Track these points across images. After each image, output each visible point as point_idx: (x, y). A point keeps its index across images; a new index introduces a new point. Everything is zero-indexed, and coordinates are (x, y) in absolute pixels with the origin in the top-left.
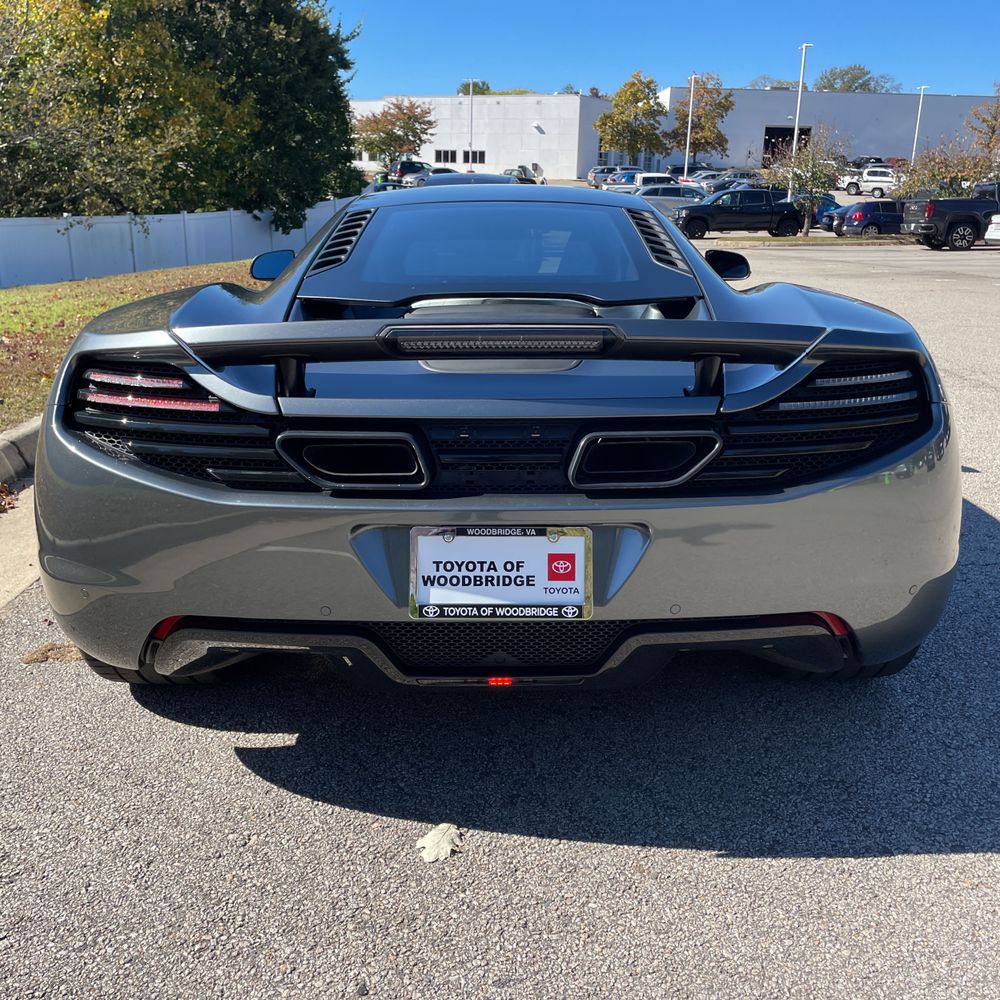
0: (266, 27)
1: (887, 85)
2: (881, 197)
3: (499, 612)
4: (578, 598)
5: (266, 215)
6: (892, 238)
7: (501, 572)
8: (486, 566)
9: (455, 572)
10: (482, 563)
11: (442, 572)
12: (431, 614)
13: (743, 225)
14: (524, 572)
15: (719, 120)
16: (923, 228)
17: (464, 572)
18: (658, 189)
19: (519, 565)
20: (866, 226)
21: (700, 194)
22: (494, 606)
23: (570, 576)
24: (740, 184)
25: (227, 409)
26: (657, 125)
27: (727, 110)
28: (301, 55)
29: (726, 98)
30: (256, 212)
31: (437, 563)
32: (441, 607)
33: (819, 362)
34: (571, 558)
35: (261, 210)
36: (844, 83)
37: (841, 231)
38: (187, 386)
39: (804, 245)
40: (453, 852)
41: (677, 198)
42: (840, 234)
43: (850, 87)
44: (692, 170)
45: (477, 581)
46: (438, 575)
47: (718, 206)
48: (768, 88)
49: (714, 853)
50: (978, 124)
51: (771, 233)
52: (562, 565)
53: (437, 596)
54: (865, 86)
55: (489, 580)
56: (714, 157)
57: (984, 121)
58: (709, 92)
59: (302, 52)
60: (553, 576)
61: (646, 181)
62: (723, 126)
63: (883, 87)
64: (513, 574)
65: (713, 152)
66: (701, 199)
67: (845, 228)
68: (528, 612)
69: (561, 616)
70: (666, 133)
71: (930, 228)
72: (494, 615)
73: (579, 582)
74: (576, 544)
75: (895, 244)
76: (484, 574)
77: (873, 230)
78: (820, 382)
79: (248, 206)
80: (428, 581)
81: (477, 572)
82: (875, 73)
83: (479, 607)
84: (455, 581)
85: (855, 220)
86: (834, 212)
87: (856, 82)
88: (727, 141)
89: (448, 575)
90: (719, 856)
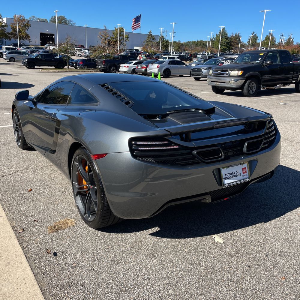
1: (72, 23)
2: (81, 57)
3: (237, 182)
4: (247, 176)
6: (93, 70)
7: (236, 174)
8: (233, 173)
9: (229, 176)
10: (232, 173)
11: (227, 176)
12: (227, 186)
13: (47, 65)
14: (239, 173)
15: (26, 30)
16: (103, 67)
17: (230, 175)
18: (13, 52)
19: (238, 172)
20: (84, 66)
21: (28, 54)
22: (236, 181)
24: (40, 51)
25: (180, 147)
26: (5, 30)
27: (28, 27)
29: (27, 23)
31: (225, 175)
32: (228, 184)
34: (245, 168)
36: (59, 21)
37: (77, 67)
38: (169, 143)
39: (69, 71)
41: (20, 55)
42: (76, 68)
43: (61, 22)
44: (21, 46)
45: (232, 177)
46: (226, 177)
47: (38, 58)
48: (39, 21)
50: (102, 37)
51: (55, 67)
52: (244, 170)
53: (227, 182)
54: (65, 22)
55: (234, 176)
56: (26, 42)
57: (103, 36)
58: (22, 21)
60: (243, 173)
61: (7, 48)
62: (28, 32)
63: (70, 23)
64: (237, 174)
65: (26, 40)
66: (29, 56)
67: (78, 66)
68: (241, 181)
69: (246, 181)
70: (9, 33)
71: (105, 67)
72: (236, 183)
73: (247, 173)
74: (246, 165)
75: (94, 71)
76: (233, 175)
77: (86, 67)
80: (225, 179)
82: (68, 19)
83: (234, 182)
84: (229, 178)
85: (81, 64)
86: (73, 61)
87: (62, 21)
88: (30, 37)
89: (228, 177)
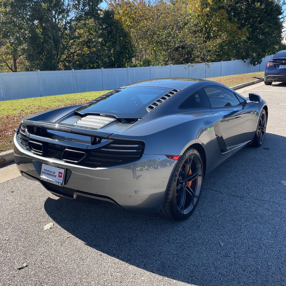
0: (254, 4)
4: (61, 181)
5: (248, 60)
7: (52, 173)
10: (50, 171)
14: (55, 174)
23: (61, 177)
28: (264, 11)
30: (245, 60)
32: (43, 178)
33: (112, 141)
34: (62, 173)
35: (246, 59)
40: (51, 228)
45: (49, 175)
49: (85, 243)
52: (60, 174)
59: (265, 10)
60: (59, 176)
68: (54, 182)
69: (58, 184)
72: (50, 181)
73: (62, 179)
74: (63, 171)
78: (112, 145)
79: (243, 58)
80: (43, 172)
81: (49, 173)
83: (48, 179)
84: (46, 173)
90: (85, 244)
